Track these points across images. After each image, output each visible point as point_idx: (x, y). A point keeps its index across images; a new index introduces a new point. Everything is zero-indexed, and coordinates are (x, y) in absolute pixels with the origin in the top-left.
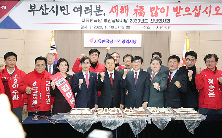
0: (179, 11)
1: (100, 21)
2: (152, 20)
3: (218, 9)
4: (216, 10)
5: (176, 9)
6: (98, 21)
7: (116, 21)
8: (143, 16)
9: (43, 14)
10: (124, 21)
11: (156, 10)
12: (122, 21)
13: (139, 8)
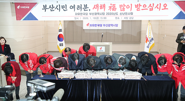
0: (139, 7)
1: (87, 14)
2: (121, 13)
3: (165, 5)
4: (164, 6)
5: (137, 6)
6: (85, 14)
7: (97, 14)
8: (115, 11)
9: (51, 11)
10: (102, 14)
11: (124, 7)
12: (101, 14)
13: (112, 6)
